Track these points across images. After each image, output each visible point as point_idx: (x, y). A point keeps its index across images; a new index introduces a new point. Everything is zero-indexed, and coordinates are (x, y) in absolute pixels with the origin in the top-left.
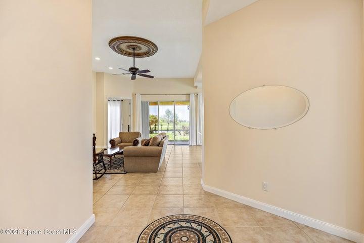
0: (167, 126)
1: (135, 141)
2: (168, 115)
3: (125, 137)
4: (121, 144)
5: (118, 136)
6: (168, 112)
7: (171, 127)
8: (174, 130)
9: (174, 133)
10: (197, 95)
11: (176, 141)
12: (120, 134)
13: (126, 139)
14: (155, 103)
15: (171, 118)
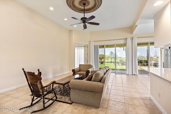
0: (111, 60)
1: (87, 71)
2: (111, 54)
3: (82, 68)
4: (79, 72)
5: (78, 67)
6: (112, 53)
7: (113, 60)
8: (115, 63)
9: (115, 64)
10: (132, 39)
11: (117, 69)
12: (80, 65)
13: (83, 69)
14: (103, 47)
15: (113, 56)
